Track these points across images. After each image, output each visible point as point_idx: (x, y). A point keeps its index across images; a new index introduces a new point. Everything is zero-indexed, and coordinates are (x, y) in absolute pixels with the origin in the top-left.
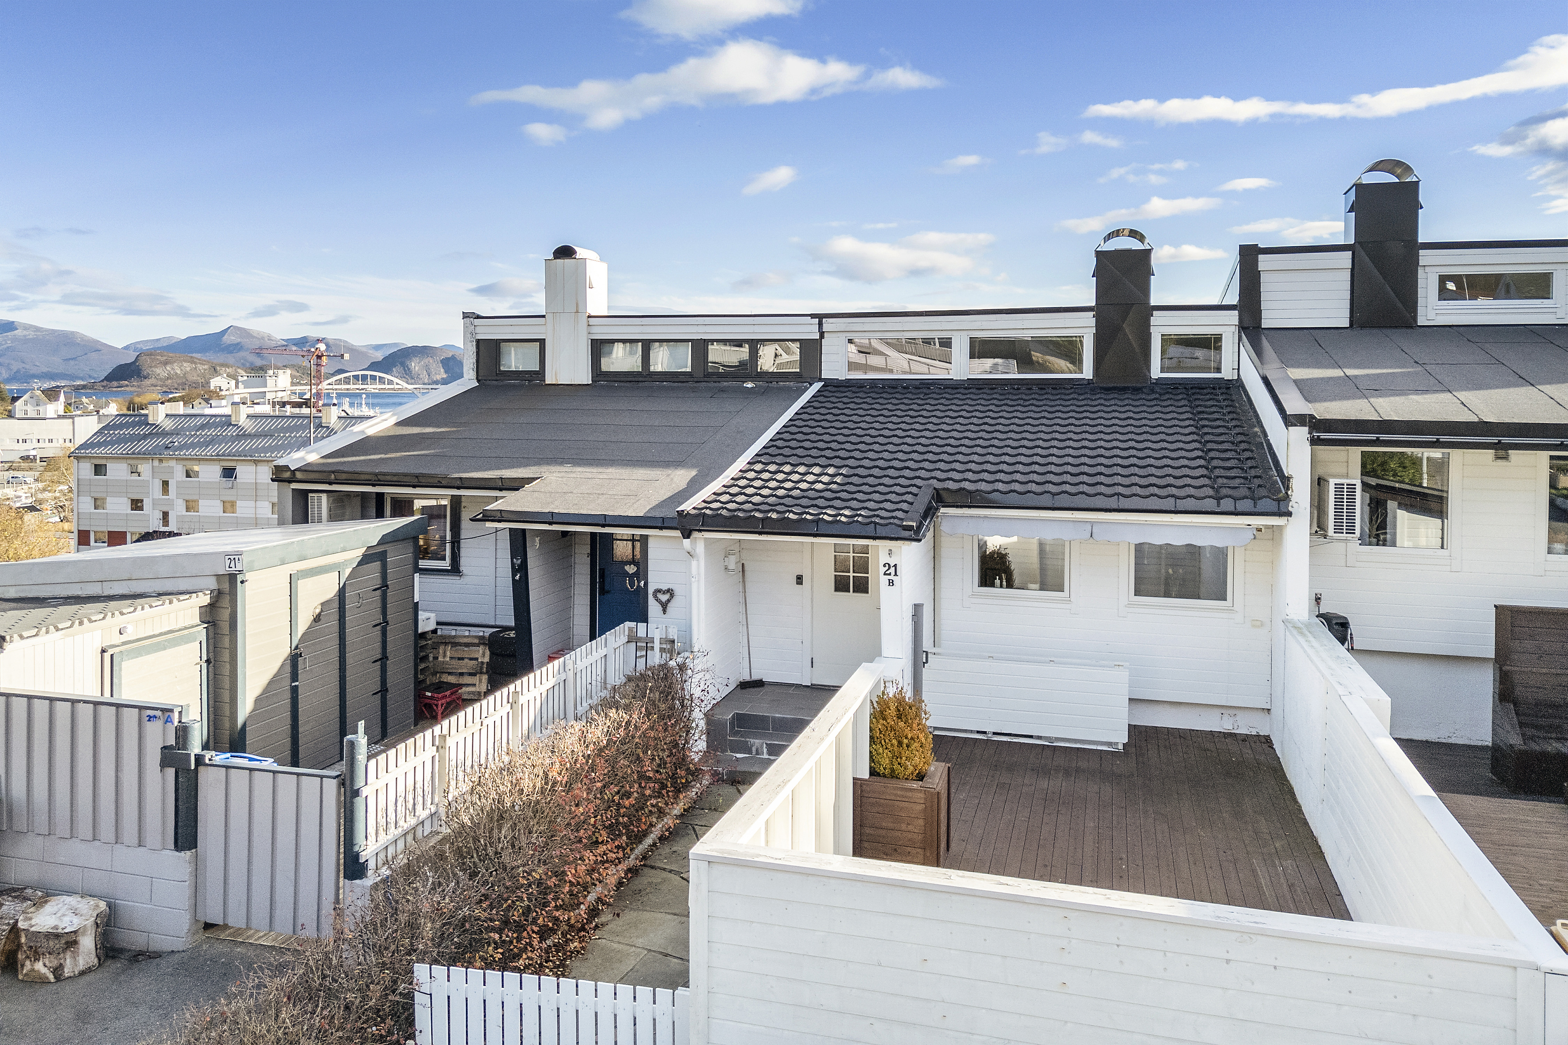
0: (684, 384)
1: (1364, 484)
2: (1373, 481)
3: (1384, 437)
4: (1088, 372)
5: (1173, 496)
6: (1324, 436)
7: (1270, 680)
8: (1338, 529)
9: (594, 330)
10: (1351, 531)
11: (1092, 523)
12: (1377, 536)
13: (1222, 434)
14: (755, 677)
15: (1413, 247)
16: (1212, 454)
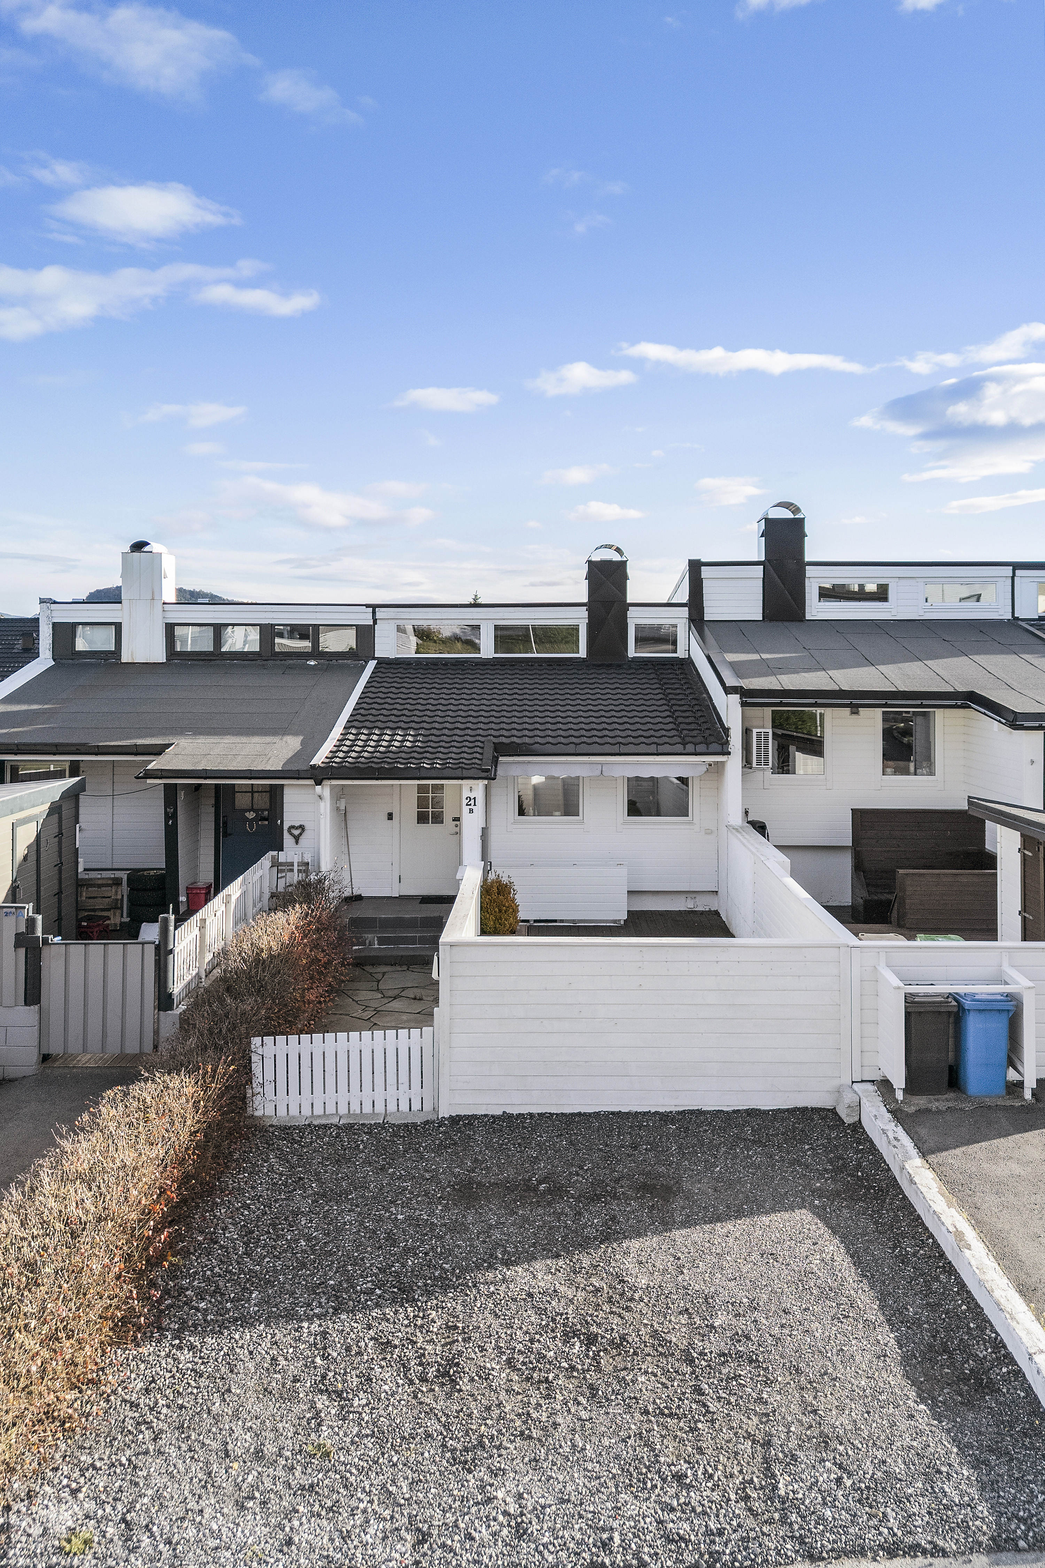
0: (254, 662)
1: (774, 734)
2: (780, 732)
3: (785, 700)
4: (582, 653)
5: (655, 743)
6: (749, 700)
7: (718, 871)
8: (759, 763)
9: (168, 615)
10: (766, 764)
11: (602, 764)
12: (783, 767)
13: (681, 699)
14: (356, 892)
15: (801, 565)
16: (677, 714)
